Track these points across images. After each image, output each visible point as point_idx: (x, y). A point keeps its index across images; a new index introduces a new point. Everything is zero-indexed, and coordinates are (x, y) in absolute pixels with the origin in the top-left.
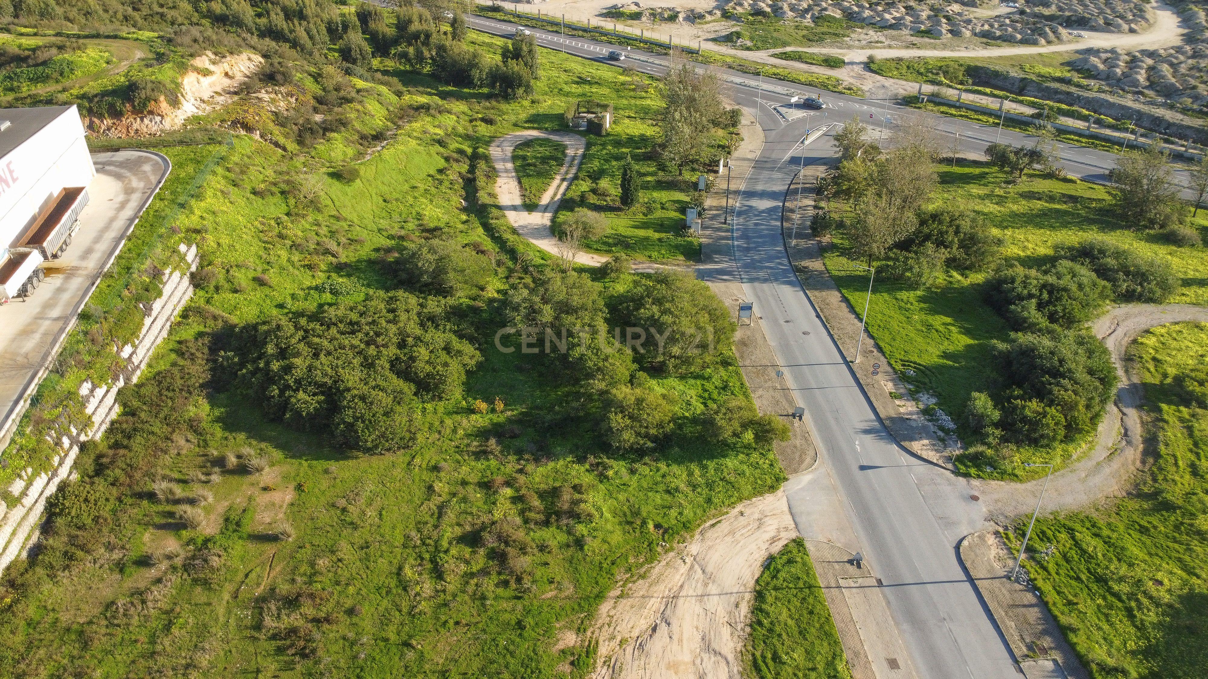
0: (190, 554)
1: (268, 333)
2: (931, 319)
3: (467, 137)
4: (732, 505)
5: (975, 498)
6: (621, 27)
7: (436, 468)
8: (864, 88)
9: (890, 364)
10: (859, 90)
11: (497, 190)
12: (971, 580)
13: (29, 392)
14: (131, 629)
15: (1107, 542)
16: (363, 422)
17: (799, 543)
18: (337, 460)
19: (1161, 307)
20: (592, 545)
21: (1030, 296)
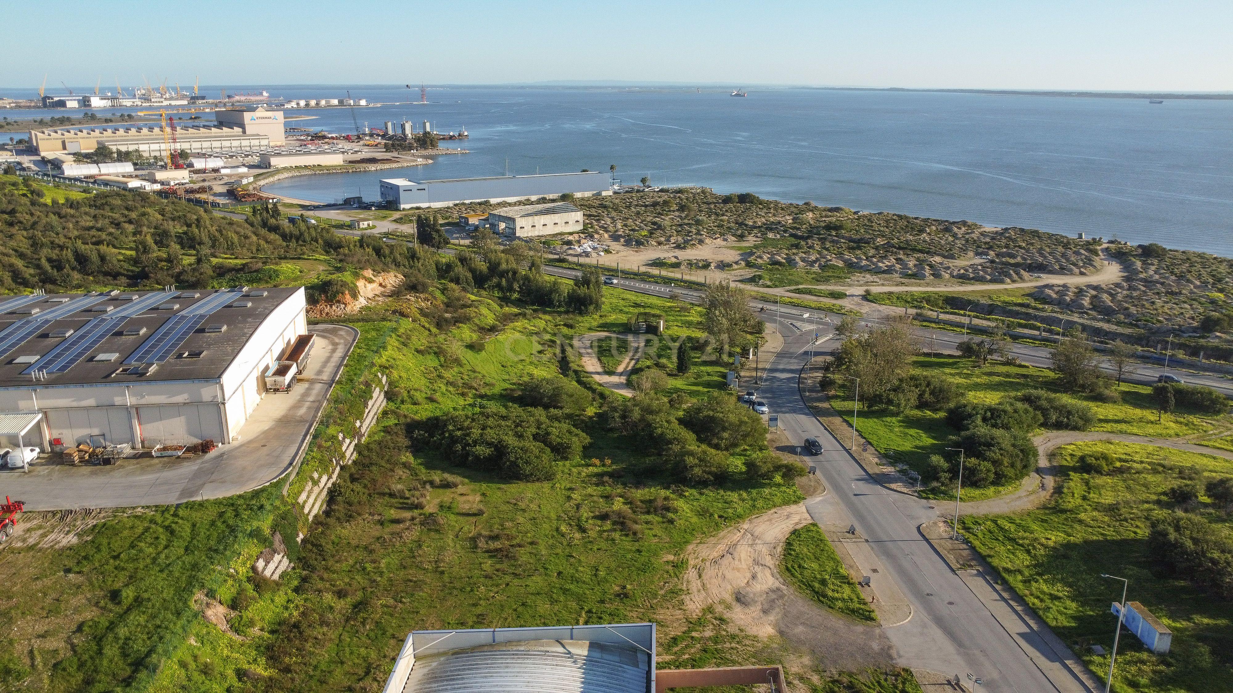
0: (422, 519)
1: (445, 421)
2: (907, 430)
3: (555, 334)
4: (769, 509)
5: (933, 508)
6: (664, 273)
8: (862, 311)
9: (876, 450)
10: (858, 312)
11: (584, 364)
12: (927, 540)
13: (311, 431)
14: (396, 547)
15: (1019, 525)
16: (522, 460)
17: (814, 525)
18: (505, 484)
19: (1083, 433)
20: (680, 523)
21: (977, 414)
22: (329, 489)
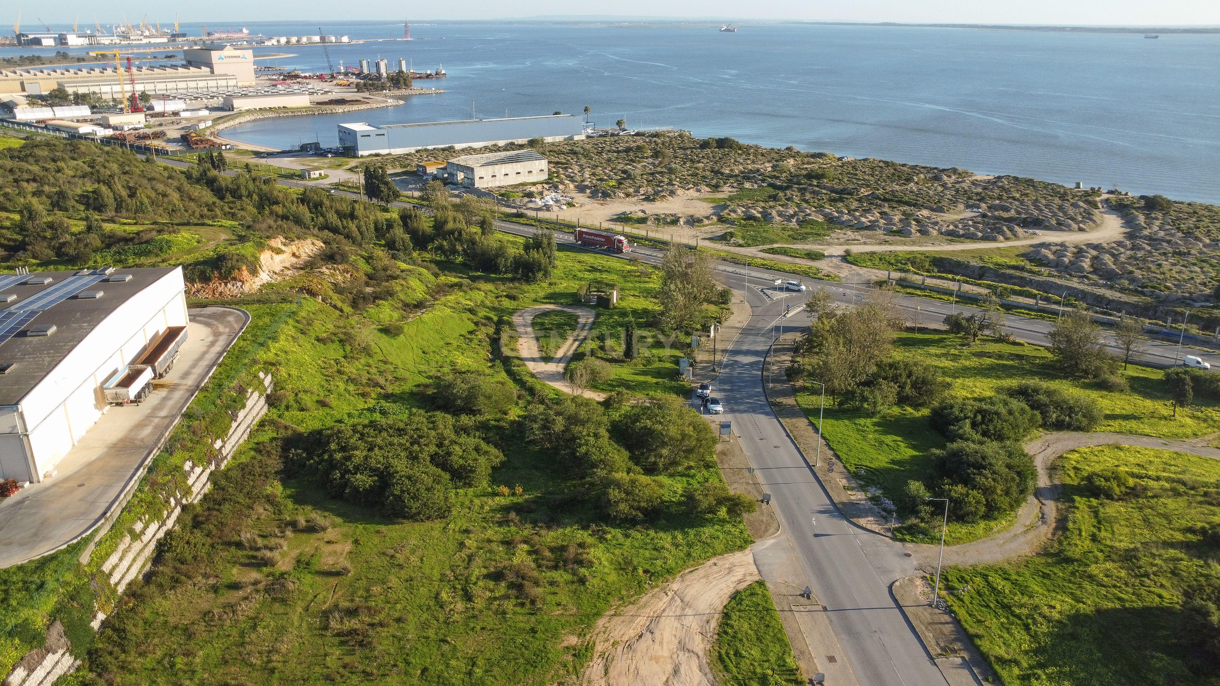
0: (269, 583)
1: (331, 435)
2: (883, 438)
3: (494, 309)
4: (708, 558)
5: (908, 555)
6: (629, 229)
7: (467, 531)
8: (841, 275)
9: (845, 467)
10: (836, 276)
11: (519, 347)
12: (900, 607)
13: (146, 463)
14: (225, 628)
15: (1015, 583)
16: (409, 494)
17: (761, 583)
18: (386, 524)
19: (1088, 435)
20: (593, 583)
21: (966, 418)
22: (158, 541)
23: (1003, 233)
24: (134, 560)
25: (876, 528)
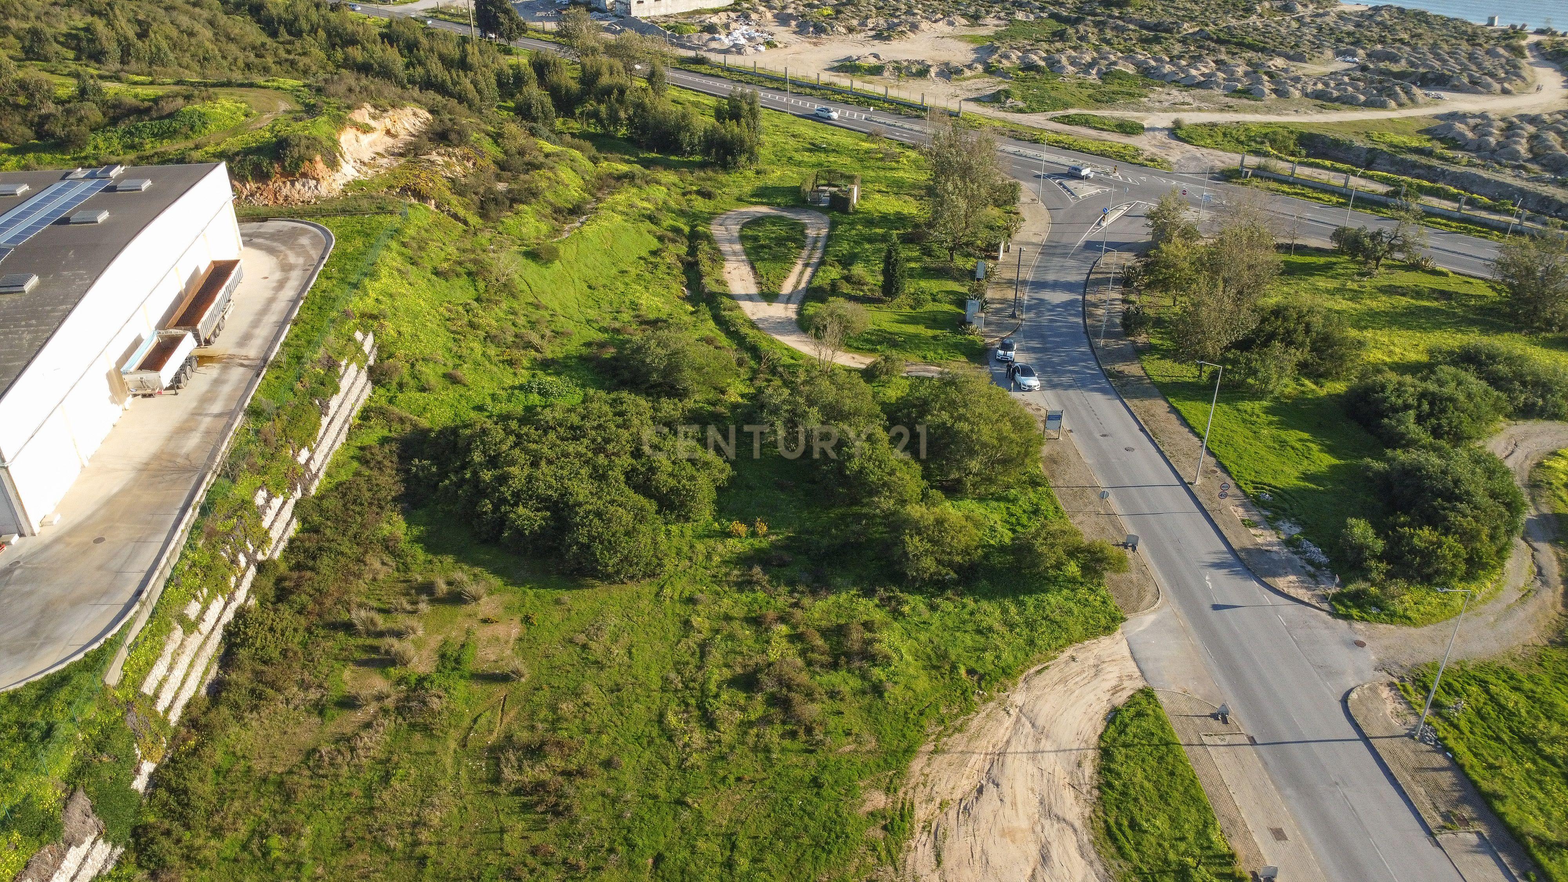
0: (402, 695)
1: (471, 439)
2: (1283, 434)
3: (682, 213)
4: (1060, 648)
5: (1361, 644)
6: (859, 84)
7: (691, 601)
8: (1170, 159)
9: (1239, 487)
10: (1164, 161)
11: (726, 277)
12: (1365, 739)
13: (197, 499)
14: (341, 780)
15: (1531, 697)
16: (601, 543)
17: (1148, 693)
18: (568, 589)
20: (894, 692)
21: (1407, 407)
22: (226, 628)
23: (1393, 95)
24: (191, 665)
25: (1303, 594)
